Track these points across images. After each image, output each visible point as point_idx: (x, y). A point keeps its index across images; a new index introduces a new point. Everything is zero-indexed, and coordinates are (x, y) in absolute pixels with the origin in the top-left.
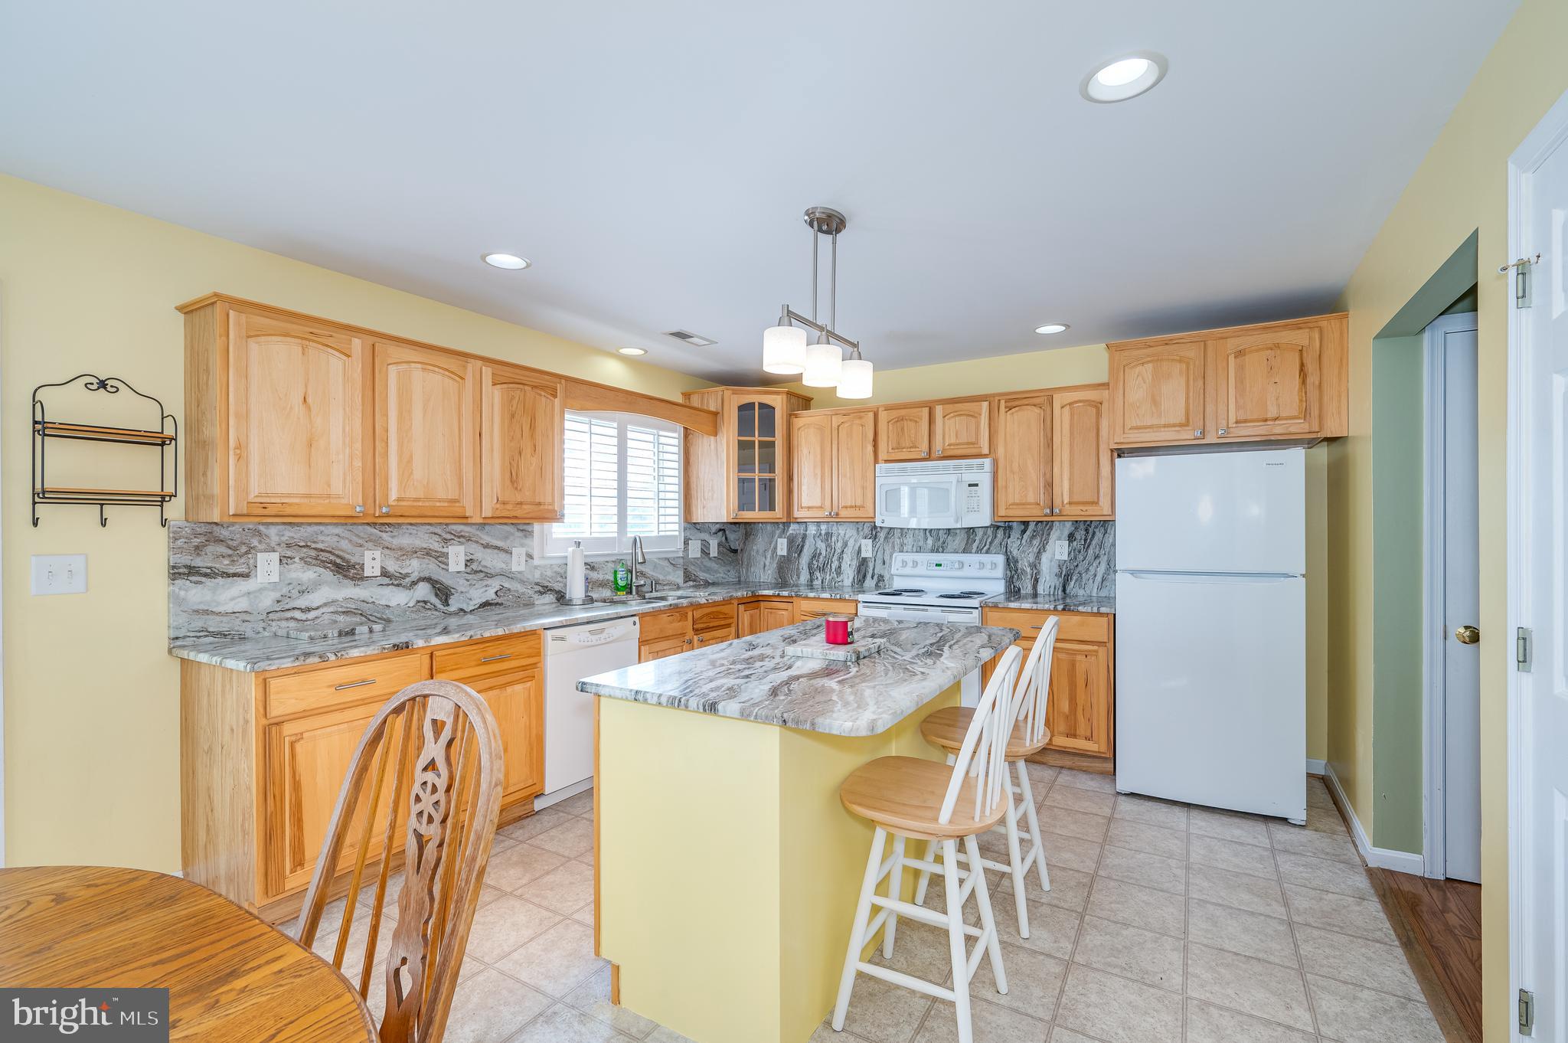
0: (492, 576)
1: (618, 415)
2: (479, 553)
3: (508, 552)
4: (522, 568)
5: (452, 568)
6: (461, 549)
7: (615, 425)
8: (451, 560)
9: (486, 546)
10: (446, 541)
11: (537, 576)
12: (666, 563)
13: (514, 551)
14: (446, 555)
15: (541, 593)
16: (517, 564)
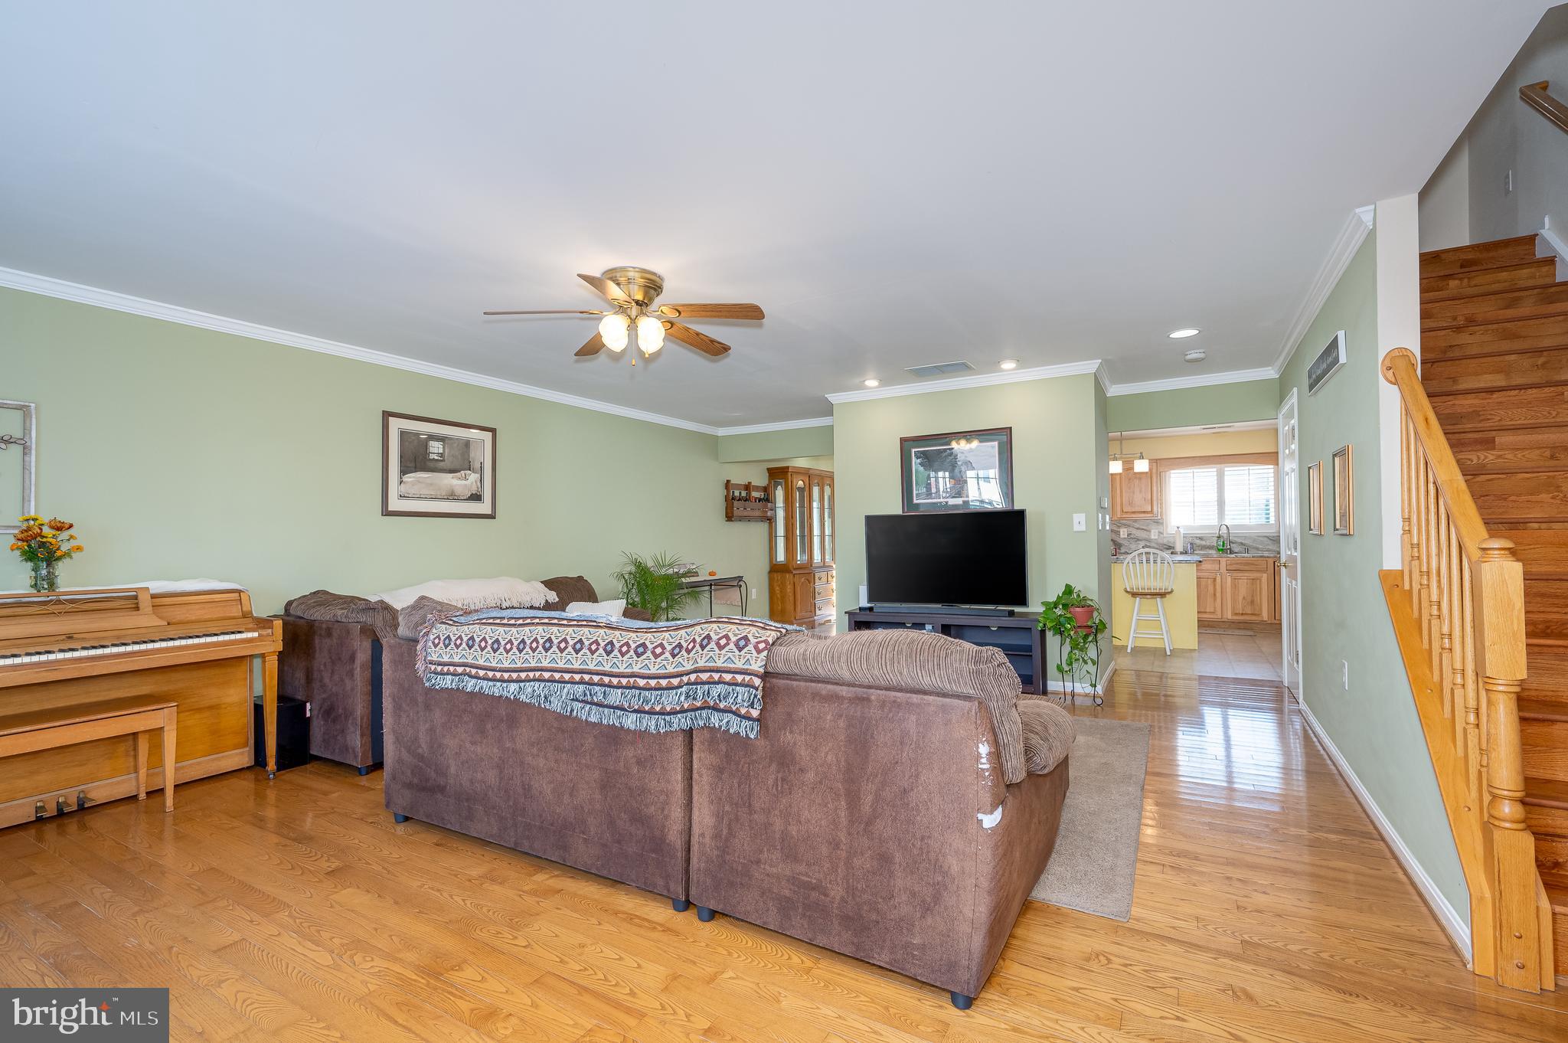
0: (1141, 540)
1: (1218, 466)
2: (1134, 531)
3: (1150, 531)
4: (1156, 537)
5: (1122, 536)
6: (1125, 530)
7: (1215, 470)
8: (1121, 533)
9: (1137, 529)
10: (1119, 527)
11: (1165, 541)
12: (1266, 539)
13: (1152, 531)
14: (1119, 532)
15: (1168, 549)
16: (1154, 535)
